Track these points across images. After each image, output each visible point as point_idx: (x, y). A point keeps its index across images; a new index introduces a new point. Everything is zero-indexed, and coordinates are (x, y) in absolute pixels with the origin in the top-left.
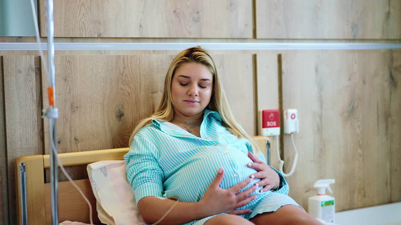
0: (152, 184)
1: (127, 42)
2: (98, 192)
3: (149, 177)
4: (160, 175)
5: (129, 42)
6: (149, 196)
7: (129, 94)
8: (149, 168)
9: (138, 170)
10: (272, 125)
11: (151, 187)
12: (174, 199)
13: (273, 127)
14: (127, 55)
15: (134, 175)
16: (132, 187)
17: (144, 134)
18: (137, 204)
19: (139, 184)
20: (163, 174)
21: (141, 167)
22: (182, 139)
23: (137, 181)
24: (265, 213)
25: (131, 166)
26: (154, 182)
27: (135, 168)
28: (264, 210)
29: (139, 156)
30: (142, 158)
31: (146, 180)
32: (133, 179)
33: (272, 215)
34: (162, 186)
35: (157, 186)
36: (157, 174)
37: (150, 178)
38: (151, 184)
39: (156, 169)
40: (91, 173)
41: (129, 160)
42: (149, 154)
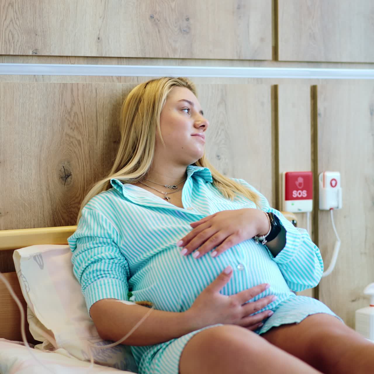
0: (112, 280)
1: (78, 63)
2: (29, 293)
3: (106, 269)
4: (123, 266)
5: (80, 64)
6: (107, 298)
7: (80, 144)
8: (105, 257)
9: (88, 260)
10: (300, 196)
11: (109, 285)
12: (147, 305)
13: (302, 198)
14: (78, 84)
15: (83, 268)
16: (81, 285)
17: (97, 205)
18: (89, 311)
19: (91, 281)
20: (127, 264)
21: (93, 255)
22: (154, 210)
23: (88, 276)
24: (283, 326)
25: (78, 255)
26: (114, 278)
27: (85, 257)
28: (282, 321)
29: (90, 239)
30: (94, 242)
31: (101, 275)
32: (82, 273)
33: (294, 328)
34: (127, 283)
35: (119, 284)
36: (117, 265)
37: (108, 271)
38: (110, 281)
39: (116, 258)
40: (20, 264)
41: (76, 245)
42: (105, 235)
